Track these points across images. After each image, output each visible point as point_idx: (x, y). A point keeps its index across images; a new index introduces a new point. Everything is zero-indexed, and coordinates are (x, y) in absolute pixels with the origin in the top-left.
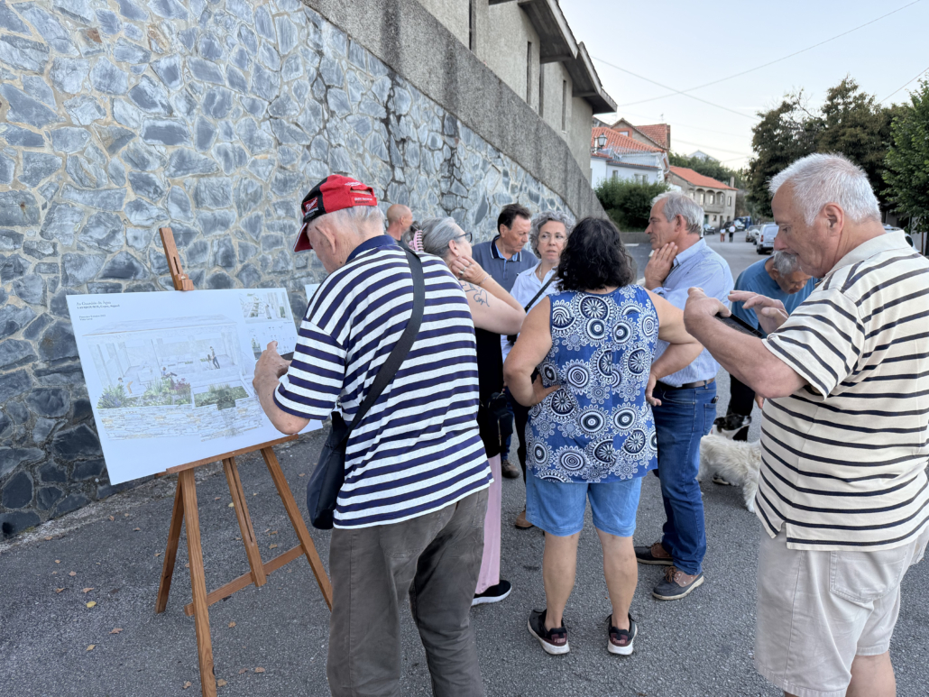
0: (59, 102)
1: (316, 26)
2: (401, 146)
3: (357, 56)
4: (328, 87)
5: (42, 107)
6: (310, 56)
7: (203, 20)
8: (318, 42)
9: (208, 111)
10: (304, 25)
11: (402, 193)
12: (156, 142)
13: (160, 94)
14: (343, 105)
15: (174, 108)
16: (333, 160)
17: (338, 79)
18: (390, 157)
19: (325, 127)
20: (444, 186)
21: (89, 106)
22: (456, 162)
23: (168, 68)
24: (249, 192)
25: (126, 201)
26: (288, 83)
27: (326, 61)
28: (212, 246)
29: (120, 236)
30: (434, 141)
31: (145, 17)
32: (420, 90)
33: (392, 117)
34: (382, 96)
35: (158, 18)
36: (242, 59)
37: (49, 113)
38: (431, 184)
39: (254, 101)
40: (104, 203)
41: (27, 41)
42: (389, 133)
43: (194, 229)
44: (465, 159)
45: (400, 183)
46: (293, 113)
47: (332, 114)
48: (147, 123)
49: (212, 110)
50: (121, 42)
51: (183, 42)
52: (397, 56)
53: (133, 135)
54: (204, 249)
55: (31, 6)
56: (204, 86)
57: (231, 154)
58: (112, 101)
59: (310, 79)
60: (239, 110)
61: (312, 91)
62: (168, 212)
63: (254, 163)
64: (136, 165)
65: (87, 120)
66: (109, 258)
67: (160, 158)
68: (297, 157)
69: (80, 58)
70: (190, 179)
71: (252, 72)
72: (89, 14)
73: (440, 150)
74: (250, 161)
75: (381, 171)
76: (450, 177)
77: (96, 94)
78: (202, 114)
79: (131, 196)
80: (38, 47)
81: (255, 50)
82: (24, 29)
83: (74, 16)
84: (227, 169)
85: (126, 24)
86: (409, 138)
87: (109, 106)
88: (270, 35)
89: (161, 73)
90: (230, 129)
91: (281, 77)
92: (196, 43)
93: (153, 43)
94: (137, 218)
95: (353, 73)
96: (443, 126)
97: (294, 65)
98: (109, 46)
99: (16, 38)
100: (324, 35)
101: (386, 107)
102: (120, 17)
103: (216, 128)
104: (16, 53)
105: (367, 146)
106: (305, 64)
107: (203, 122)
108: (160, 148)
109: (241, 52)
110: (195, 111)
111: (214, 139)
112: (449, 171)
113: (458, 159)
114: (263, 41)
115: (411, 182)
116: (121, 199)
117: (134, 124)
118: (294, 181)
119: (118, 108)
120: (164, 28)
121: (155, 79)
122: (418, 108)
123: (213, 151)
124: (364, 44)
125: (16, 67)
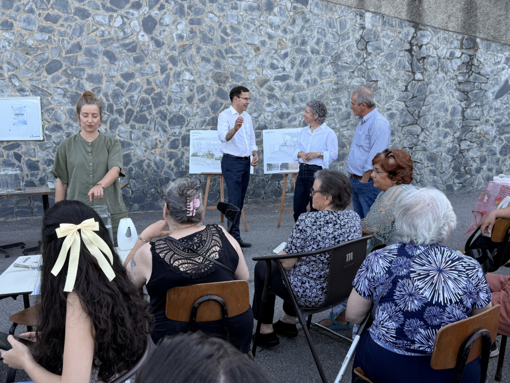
0: (245, 73)
1: (361, 16)
2: (421, 62)
3: (388, 23)
4: (368, 42)
5: (240, 76)
6: (357, 31)
7: (301, 31)
8: (362, 23)
9: (300, 66)
10: (354, 18)
11: (420, 86)
12: (278, 81)
13: (281, 64)
14: (378, 48)
15: (286, 67)
16: (368, 76)
17: (375, 37)
18: (412, 68)
19: (364, 61)
20: (460, 78)
21: (255, 73)
22: (475, 62)
23: (284, 54)
24: (318, 95)
25: (265, 103)
26: (343, 46)
27: (366, 30)
28: (299, 118)
29: (262, 116)
30: (452, 54)
31: (277, 37)
32: (440, 29)
33: (414, 47)
34: (407, 38)
35: (282, 36)
36: (318, 42)
37: (242, 77)
38: (449, 78)
39: (323, 57)
40: (257, 105)
41: (237, 56)
42: (412, 56)
43: (291, 112)
44: (485, 60)
45: (419, 81)
46: (344, 59)
47: (370, 54)
48: (275, 75)
49: (302, 65)
50: (267, 49)
51: (291, 42)
52: (420, 15)
53: (269, 80)
54: (295, 119)
55: (239, 45)
56: (299, 57)
57: (310, 81)
58: (263, 70)
59: (356, 41)
60: (315, 63)
61: (357, 46)
62: (281, 106)
63: (322, 83)
64: (270, 90)
65: (253, 78)
66: (258, 123)
67: (279, 87)
68: (346, 77)
69: (253, 58)
70: (291, 94)
71: (323, 46)
72: (257, 42)
73: (458, 58)
74: (319, 83)
75: (404, 76)
76: (468, 72)
77: (257, 68)
78: (298, 68)
79: (267, 101)
80: (241, 58)
81: (325, 36)
82: (236, 53)
83: (251, 44)
84: (308, 87)
85: (269, 42)
86: (429, 56)
87: (261, 72)
88: (334, 27)
89: (281, 56)
90: (311, 71)
91: (339, 44)
92: (297, 41)
93: (279, 46)
94: (268, 109)
95: (385, 32)
96: (462, 44)
97: (346, 38)
98: (263, 51)
99: (234, 56)
100: (366, 19)
101: (410, 43)
102: (267, 40)
103: (304, 71)
104: (233, 61)
105: (393, 65)
106: (353, 35)
107: (298, 71)
108: (279, 83)
109: (318, 39)
110: (295, 67)
111: (302, 76)
112: (466, 69)
113: (477, 60)
114: (330, 31)
115: (429, 79)
116: (263, 103)
117: (270, 76)
118: (343, 88)
119: (265, 72)
120: (284, 39)
121: (279, 59)
122: (438, 38)
123: (301, 81)
124: (394, 16)
125: (233, 65)
